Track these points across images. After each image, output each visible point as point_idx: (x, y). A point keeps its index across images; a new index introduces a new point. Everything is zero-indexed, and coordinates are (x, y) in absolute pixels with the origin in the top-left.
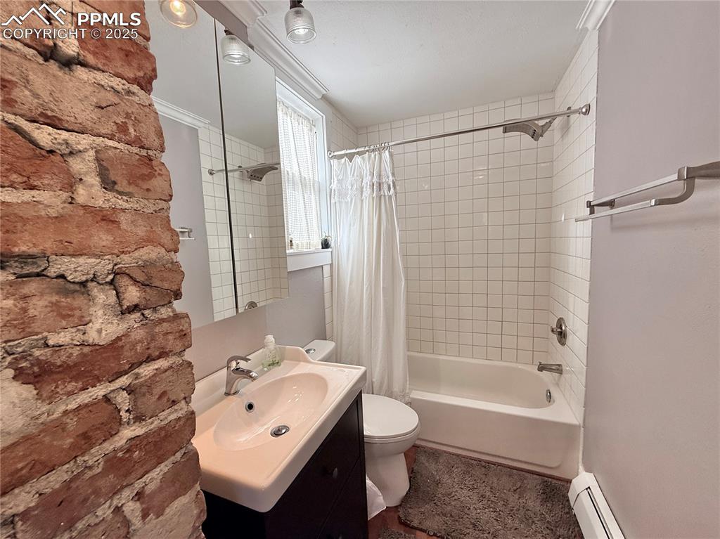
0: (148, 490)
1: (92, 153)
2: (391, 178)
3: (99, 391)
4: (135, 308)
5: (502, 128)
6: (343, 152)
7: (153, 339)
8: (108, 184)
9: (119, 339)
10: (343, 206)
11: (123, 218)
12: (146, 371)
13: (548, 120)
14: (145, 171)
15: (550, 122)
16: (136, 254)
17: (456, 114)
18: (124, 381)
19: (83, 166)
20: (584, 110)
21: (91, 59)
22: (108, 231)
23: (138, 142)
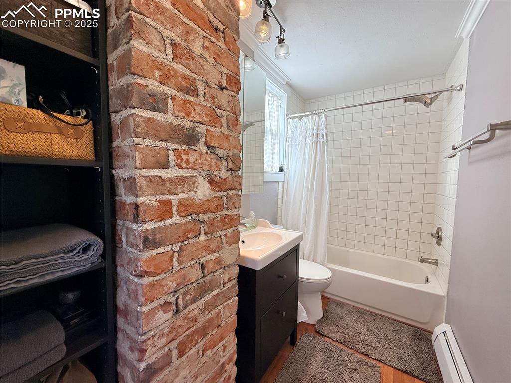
0: (228, 235)
1: (225, 117)
2: (325, 131)
3: (221, 194)
4: (230, 170)
5: (402, 100)
6: (296, 115)
7: (233, 182)
8: (228, 127)
9: (226, 178)
10: (294, 147)
11: (230, 138)
12: (230, 192)
13: (436, 95)
14: (236, 123)
15: (438, 96)
16: (232, 151)
17: (372, 90)
18: (225, 193)
19: (223, 121)
20: (458, 88)
21: (228, 87)
22: (227, 142)
23: (235, 113)
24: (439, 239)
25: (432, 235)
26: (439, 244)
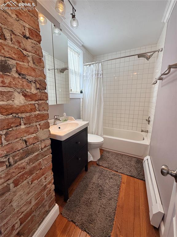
0: (41, 124)
1: (31, 56)
2: (101, 72)
3: (33, 102)
4: (38, 89)
5: (137, 56)
6: (88, 64)
7: (41, 96)
8: (34, 63)
9: (36, 94)
11: (36, 70)
12: (40, 102)
14: (40, 61)
15: (152, 54)
16: (39, 78)
17: (124, 51)
18: (37, 102)
19: (30, 59)
20: (161, 50)
21: (31, 37)
22: (34, 72)
23: (38, 55)
24: (149, 121)
25: (146, 120)
26: (149, 124)
